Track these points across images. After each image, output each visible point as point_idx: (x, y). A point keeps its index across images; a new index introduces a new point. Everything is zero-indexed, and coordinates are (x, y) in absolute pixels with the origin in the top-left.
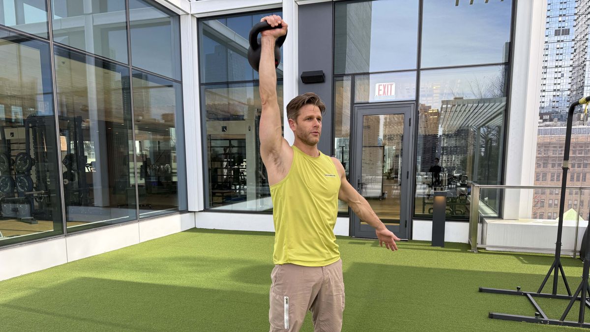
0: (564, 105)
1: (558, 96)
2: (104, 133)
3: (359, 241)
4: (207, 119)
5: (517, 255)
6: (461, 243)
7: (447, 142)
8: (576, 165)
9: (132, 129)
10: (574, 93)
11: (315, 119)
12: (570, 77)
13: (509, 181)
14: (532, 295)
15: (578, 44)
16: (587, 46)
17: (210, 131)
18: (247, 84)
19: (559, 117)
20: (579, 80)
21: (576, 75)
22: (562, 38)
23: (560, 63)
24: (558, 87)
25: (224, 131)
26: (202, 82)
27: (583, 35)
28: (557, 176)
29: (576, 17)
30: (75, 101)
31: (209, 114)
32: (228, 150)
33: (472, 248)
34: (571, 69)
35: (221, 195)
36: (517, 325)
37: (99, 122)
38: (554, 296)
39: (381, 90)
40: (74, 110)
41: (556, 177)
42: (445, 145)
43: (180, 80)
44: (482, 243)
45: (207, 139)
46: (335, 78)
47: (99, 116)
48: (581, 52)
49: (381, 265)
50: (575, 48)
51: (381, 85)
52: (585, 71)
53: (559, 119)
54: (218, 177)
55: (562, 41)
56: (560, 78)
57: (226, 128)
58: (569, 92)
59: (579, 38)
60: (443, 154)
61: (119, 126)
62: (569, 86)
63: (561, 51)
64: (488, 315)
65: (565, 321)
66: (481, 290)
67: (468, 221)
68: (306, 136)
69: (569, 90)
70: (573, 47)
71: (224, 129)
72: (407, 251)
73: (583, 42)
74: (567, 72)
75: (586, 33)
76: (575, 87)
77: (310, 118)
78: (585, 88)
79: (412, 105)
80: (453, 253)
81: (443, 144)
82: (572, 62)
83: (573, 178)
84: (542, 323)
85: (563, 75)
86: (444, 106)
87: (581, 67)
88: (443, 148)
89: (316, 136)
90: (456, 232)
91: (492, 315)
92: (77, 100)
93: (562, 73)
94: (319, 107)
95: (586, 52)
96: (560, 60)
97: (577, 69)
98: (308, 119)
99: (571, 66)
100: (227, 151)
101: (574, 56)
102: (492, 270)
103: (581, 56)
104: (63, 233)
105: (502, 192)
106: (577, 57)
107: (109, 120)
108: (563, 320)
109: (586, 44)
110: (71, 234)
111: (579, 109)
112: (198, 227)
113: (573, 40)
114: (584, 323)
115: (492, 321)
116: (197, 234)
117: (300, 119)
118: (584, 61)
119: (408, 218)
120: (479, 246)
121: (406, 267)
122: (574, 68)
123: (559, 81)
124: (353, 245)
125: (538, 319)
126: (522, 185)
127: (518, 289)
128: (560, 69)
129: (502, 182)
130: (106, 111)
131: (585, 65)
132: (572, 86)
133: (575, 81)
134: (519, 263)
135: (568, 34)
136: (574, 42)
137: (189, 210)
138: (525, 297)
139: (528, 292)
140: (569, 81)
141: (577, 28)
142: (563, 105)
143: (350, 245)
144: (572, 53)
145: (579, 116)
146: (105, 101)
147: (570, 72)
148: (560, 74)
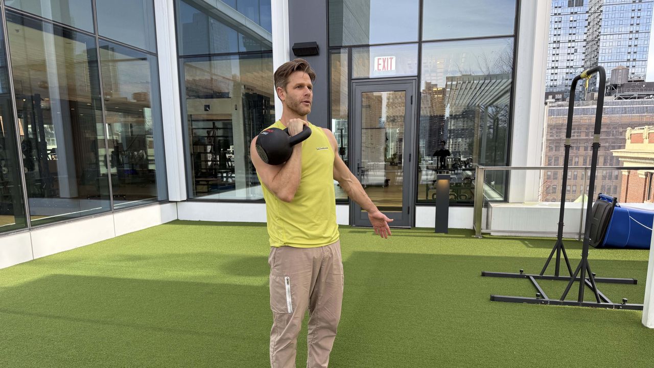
1: (572, 73)
2: (68, 114)
3: (359, 230)
4: (187, 97)
5: (522, 240)
6: (465, 229)
7: (454, 125)
9: (102, 110)
11: (306, 87)
12: (583, 53)
13: (514, 162)
14: (535, 277)
15: (592, 17)
16: (601, 19)
17: (191, 111)
18: (232, 57)
20: (593, 56)
21: (589, 50)
22: (575, 9)
23: (573, 38)
24: (571, 64)
25: (207, 110)
26: (180, 55)
27: (597, 7)
30: (32, 77)
31: (189, 91)
32: (212, 132)
33: (476, 234)
34: (584, 44)
35: (205, 183)
36: (518, 306)
37: (62, 101)
38: (557, 278)
39: (380, 64)
40: (31, 88)
42: (452, 128)
43: (155, 52)
44: (487, 228)
45: (188, 120)
46: (330, 51)
47: (61, 94)
48: (595, 26)
49: (384, 254)
50: (589, 21)
51: (381, 59)
52: (599, 46)
54: (202, 162)
55: (576, 13)
56: (573, 54)
57: (208, 106)
58: (582, 69)
59: (593, 10)
60: (450, 138)
61: (84, 105)
62: (583, 63)
63: (574, 24)
64: (489, 298)
65: (565, 301)
66: (484, 275)
67: (472, 206)
68: (296, 105)
69: (583, 66)
70: (587, 20)
71: (207, 107)
72: (409, 238)
73: (597, 14)
74: (580, 46)
75: (600, 5)
76: (588, 63)
77: (300, 86)
79: (414, 81)
80: (457, 239)
81: (450, 126)
82: (585, 36)
83: (586, 162)
84: (542, 304)
85: (576, 51)
86: (449, 83)
87: (595, 42)
88: (450, 131)
89: (307, 105)
90: (460, 217)
91: (494, 297)
92: (34, 74)
93: (575, 48)
94: (309, 74)
95: (600, 26)
96: (573, 34)
97: (590, 44)
98: (298, 87)
99: (585, 40)
100: (211, 135)
101: (588, 30)
102: (496, 255)
103: (595, 29)
104: (26, 226)
105: (507, 174)
106: (591, 31)
107: (73, 99)
108: (563, 300)
109: (600, 17)
110: (36, 228)
111: (593, 88)
112: (181, 218)
113: (587, 12)
114: (584, 302)
115: (494, 303)
116: (180, 226)
117: (290, 87)
118: (598, 36)
119: (411, 204)
120: (484, 231)
121: (408, 254)
122: (587, 43)
123: (572, 57)
124: (353, 234)
125: (539, 300)
126: (528, 166)
127: (521, 271)
128: (573, 44)
129: (508, 163)
130: (69, 89)
131: (599, 40)
132: (586, 62)
133: (589, 57)
134: (524, 247)
135: (582, 6)
136: (588, 15)
137: (170, 200)
138: (527, 280)
139: (531, 275)
140: (583, 56)
143: (350, 234)
144: (586, 27)
145: (593, 95)
146: (67, 76)
147: (584, 47)
148: (573, 49)
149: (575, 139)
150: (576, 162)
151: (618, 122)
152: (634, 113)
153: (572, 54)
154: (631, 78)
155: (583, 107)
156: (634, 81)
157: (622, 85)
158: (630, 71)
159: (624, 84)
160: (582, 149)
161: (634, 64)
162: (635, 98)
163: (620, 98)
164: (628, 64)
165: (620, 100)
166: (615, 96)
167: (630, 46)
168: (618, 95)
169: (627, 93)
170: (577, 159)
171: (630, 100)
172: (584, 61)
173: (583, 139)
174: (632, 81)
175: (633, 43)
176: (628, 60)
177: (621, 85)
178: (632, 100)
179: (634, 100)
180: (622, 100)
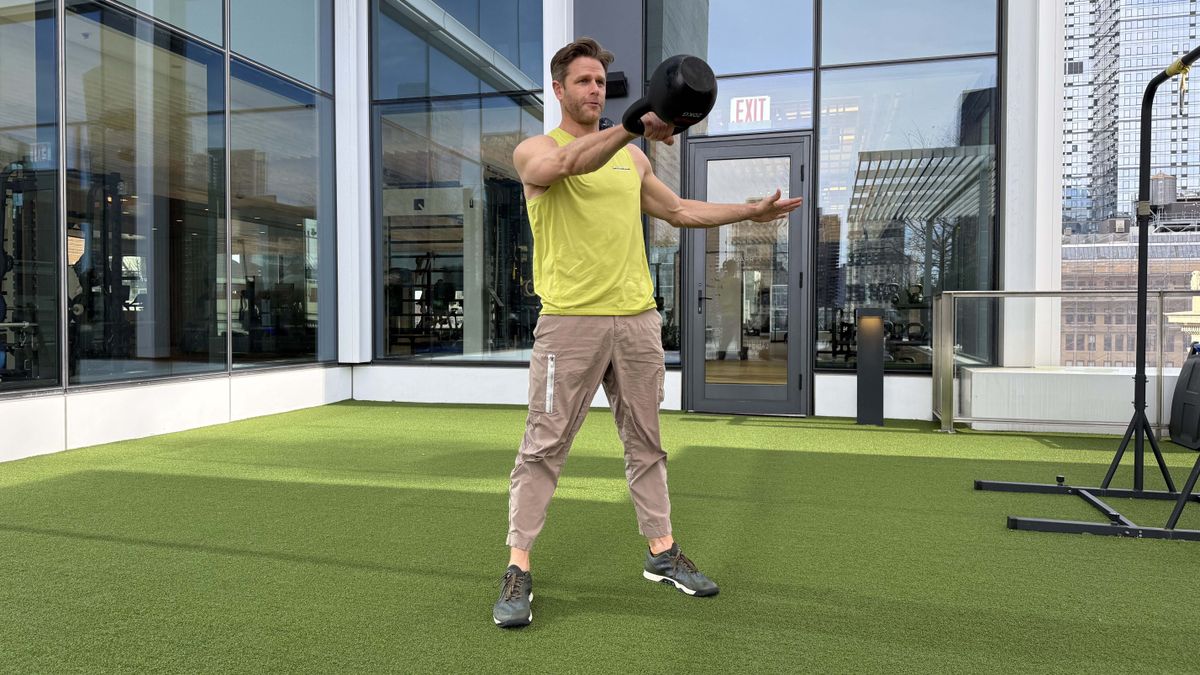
0: (1082, 204)
1: (1070, 187)
3: (701, 417)
4: (384, 185)
8: (1114, 319)
9: (225, 217)
10: (1100, 181)
12: (1089, 152)
15: (1101, 91)
16: (1117, 95)
17: (390, 210)
18: (466, 103)
19: (1075, 228)
20: (1107, 157)
21: (1100, 147)
22: (1071, 78)
23: (1069, 126)
24: (1069, 170)
25: (420, 209)
26: (375, 99)
27: (1108, 75)
28: (1078, 340)
29: (1092, 41)
30: (107, 143)
31: (387, 175)
32: (425, 261)
34: (1090, 136)
39: (742, 111)
41: (1075, 339)
42: (854, 282)
43: (330, 92)
45: (385, 233)
47: (156, 182)
48: (1107, 106)
50: (1096, 97)
51: (742, 101)
52: (1116, 140)
53: (1073, 232)
54: (405, 317)
55: (1071, 85)
56: (1070, 153)
57: (421, 201)
58: (1089, 181)
59: (1101, 79)
60: (850, 300)
62: (1089, 169)
63: (1070, 103)
69: (1089, 175)
70: (1092, 96)
71: (419, 204)
73: (1108, 87)
74: (1083, 142)
75: (1113, 71)
76: (1100, 170)
78: (1120, 173)
82: (1090, 123)
85: (1075, 148)
87: (1109, 133)
88: (850, 287)
89: (594, 108)
93: (1074, 143)
95: (1117, 106)
96: (1069, 120)
97: (1100, 137)
99: (1090, 130)
100: (423, 266)
101: (1095, 113)
103: (1107, 111)
104: (60, 384)
106: (1100, 114)
107: (178, 195)
109: (1116, 91)
110: (79, 389)
111: (1111, 213)
112: (358, 398)
113: (1091, 83)
118: (1114, 123)
122: (1095, 136)
123: (1069, 159)
124: (690, 423)
128: (1069, 137)
130: (172, 172)
131: (1117, 129)
132: (1094, 168)
133: (1099, 159)
135: (1081, 72)
136: (1091, 88)
137: (340, 361)
140: (1089, 158)
141: (1096, 61)
142: (1079, 205)
144: (1090, 108)
145: (1113, 224)
146: (171, 142)
147: (1089, 141)
148: (1071, 145)
149: (1086, 303)
150: (1090, 344)
151: (1165, 271)
152: (1193, 257)
153: (1068, 153)
154: (1182, 195)
155: (1097, 245)
156: (1189, 200)
157: (1167, 208)
158: (1178, 184)
159: (1170, 205)
160: (1100, 321)
161: (1184, 170)
162: (1193, 229)
163: (1164, 230)
164: (1174, 171)
165: (1164, 234)
166: (1156, 226)
167: (1174, 140)
168: (1161, 225)
169: (1176, 221)
170: (1092, 339)
171: (1184, 233)
172: (1090, 166)
173: (1100, 303)
174: (1184, 200)
175: (1180, 134)
176: (1174, 165)
177: (1165, 206)
178: (1189, 233)
179: (1193, 233)
180: (1168, 234)
